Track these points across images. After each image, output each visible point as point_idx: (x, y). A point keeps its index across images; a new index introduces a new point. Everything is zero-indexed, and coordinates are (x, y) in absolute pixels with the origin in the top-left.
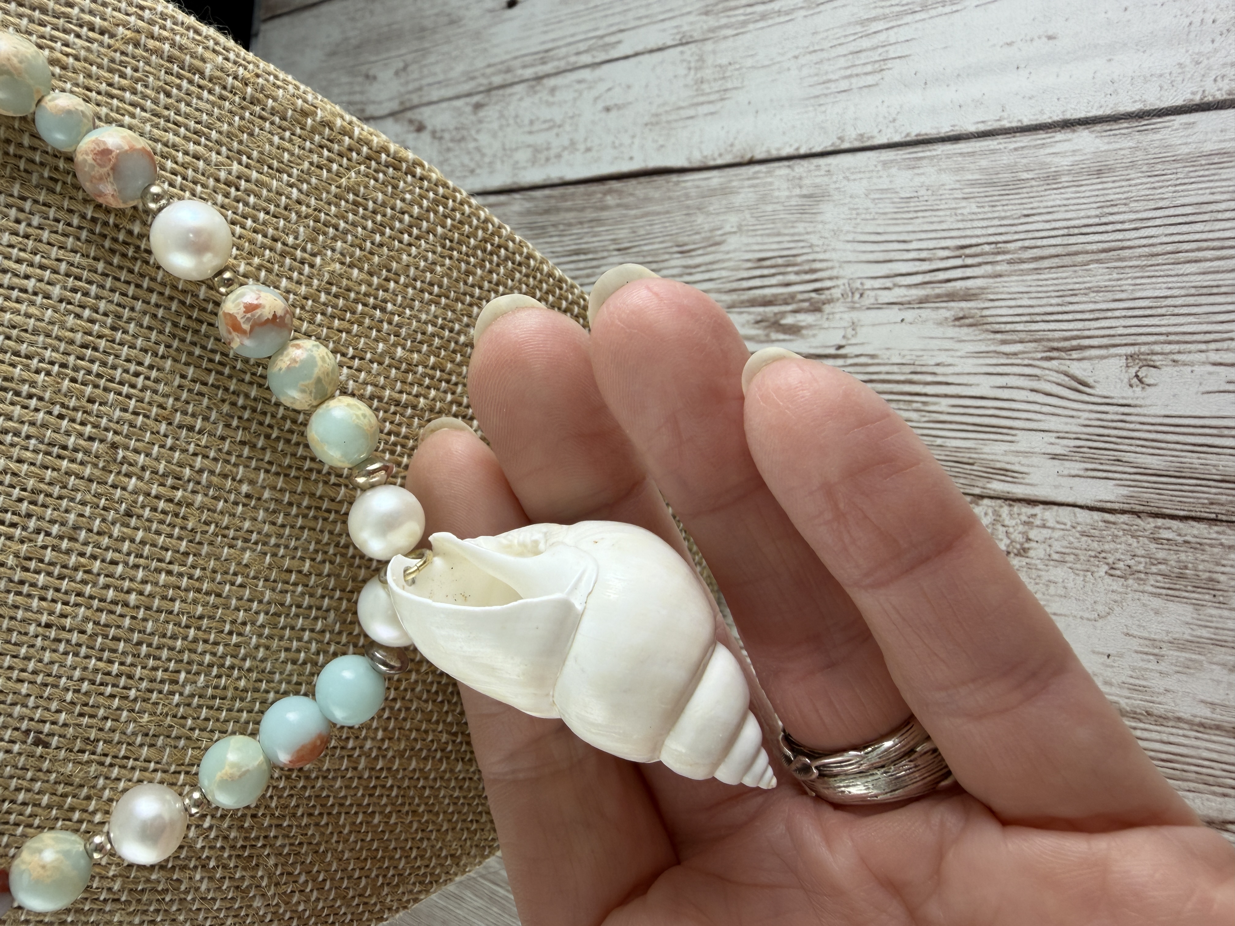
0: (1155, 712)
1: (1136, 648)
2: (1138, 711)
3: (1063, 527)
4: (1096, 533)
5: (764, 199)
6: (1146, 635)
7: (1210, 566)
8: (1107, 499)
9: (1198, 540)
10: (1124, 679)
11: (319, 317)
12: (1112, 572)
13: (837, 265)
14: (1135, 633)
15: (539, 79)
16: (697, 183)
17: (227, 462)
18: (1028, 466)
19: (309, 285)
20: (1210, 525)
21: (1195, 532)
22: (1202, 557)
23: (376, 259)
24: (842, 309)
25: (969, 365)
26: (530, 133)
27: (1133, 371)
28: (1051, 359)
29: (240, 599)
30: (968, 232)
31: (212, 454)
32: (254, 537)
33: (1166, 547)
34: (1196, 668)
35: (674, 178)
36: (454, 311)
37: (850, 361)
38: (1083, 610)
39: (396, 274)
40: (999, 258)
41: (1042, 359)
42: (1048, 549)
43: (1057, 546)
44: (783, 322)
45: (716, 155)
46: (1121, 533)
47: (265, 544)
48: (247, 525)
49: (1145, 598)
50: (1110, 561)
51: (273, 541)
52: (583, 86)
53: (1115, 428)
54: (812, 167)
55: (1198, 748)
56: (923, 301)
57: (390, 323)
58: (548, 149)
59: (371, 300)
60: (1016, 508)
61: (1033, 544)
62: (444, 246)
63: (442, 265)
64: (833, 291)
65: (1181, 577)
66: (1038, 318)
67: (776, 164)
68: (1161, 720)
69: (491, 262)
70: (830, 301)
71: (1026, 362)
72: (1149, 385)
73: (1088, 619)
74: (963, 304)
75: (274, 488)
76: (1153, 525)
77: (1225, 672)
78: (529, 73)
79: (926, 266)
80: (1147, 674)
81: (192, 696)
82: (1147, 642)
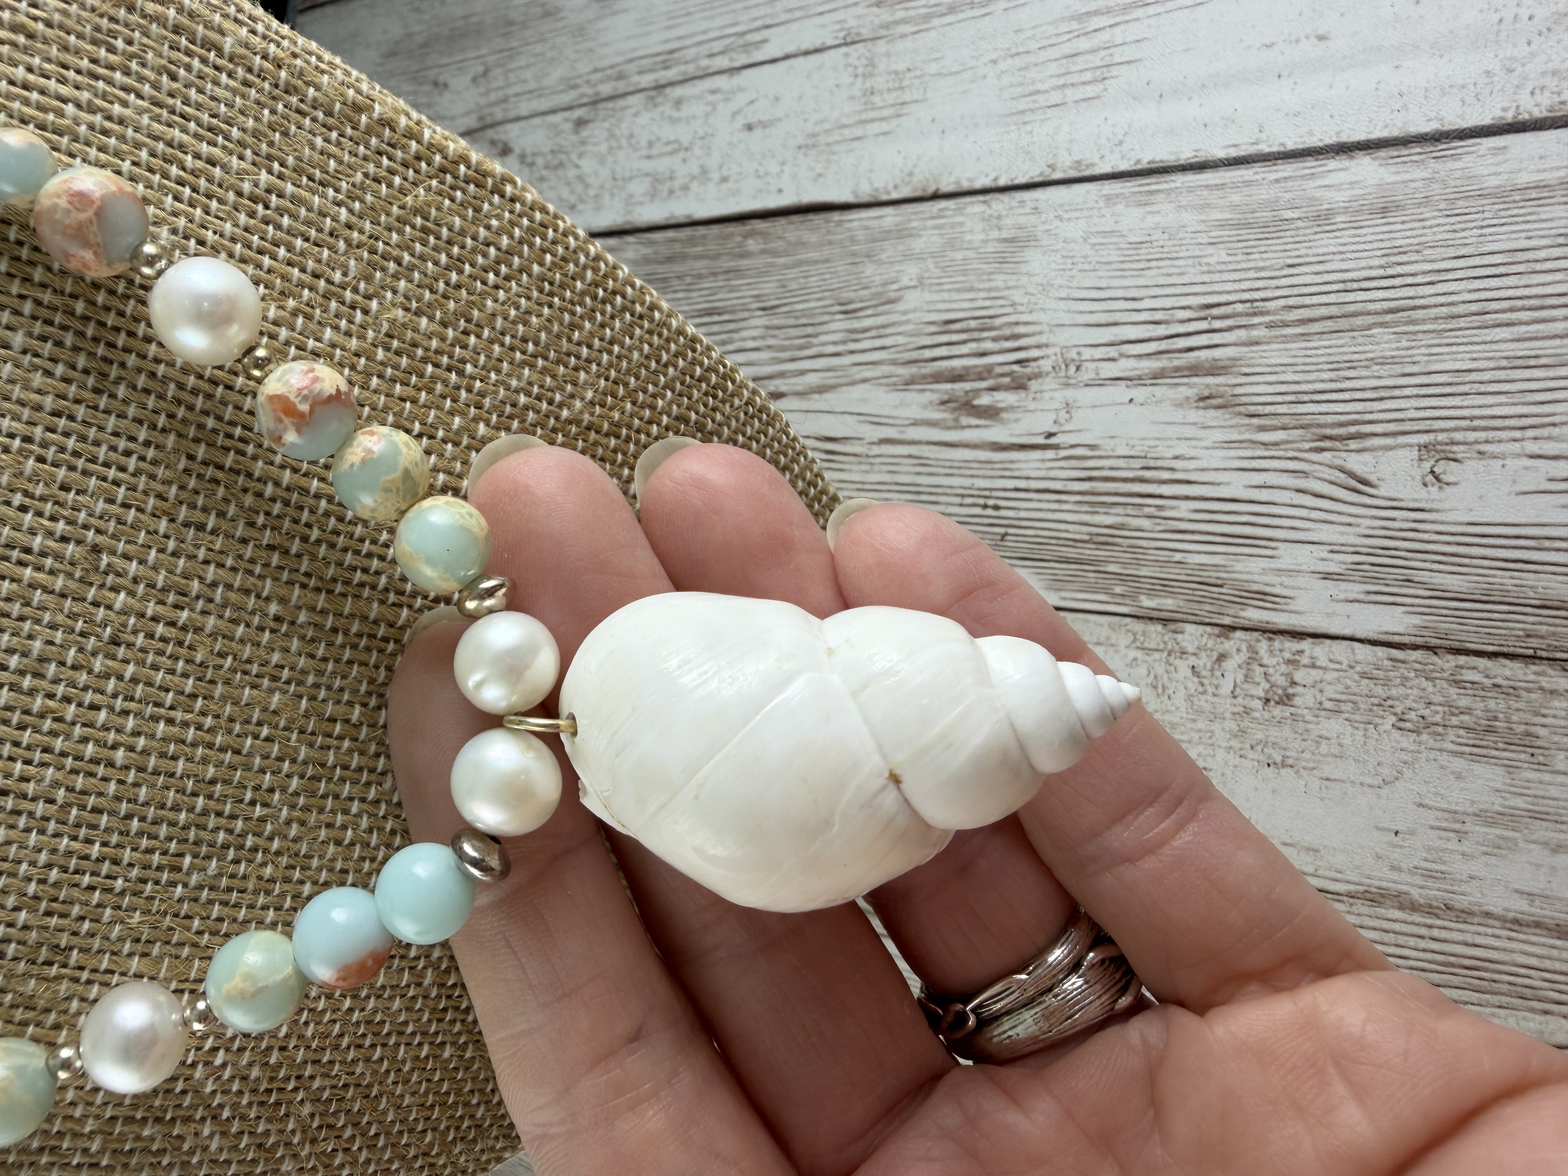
0: (1457, 905)
1: (1432, 823)
2: (1435, 904)
3: (1337, 666)
4: (1381, 674)
5: (952, 244)
6: (1444, 806)
7: (1528, 717)
8: (1395, 630)
9: (1511, 683)
10: (1416, 863)
11: (375, 380)
12: (1402, 724)
13: (1046, 329)
14: (1431, 803)
15: (660, 87)
16: (865, 223)
17: (250, 572)
18: (1293, 588)
19: (362, 337)
20: (1526, 664)
21: (1508, 673)
22: (1517, 705)
23: (452, 305)
24: (1054, 386)
25: (1217, 458)
26: (649, 157)
27: (1427, 465)
28: (1322, 450)
29: (266, 757)
30: (1216, 287)
31: (229, 562)
32: (286, 674)
33: (1470, 692)
34: (1509, 848)
35: (836, 216)
36: (554, 377)
37: (1063, 453)
38: (1363, 774)
39: (478, 325)
40: (1256, 320)
41: (1311, 450)
42: (1319, 696)
43: (1330, 692)
44: (976, 402)
45: (890, 187)
46: (1412, 674)
47: (300, 683)
48: (276, 658)
49: (1444, 758)
50: (1399, 710)
51: (311, 679)
52: (719, 96)
53: (1405, 539)
54: (1014, 203)
55: (1512, 951)
56: (1157, 376)
57: (469, 390)
58: (671, 178)
59: (445, 360)
60: (1278, 642)
61: (1299, 689)
62: (541, 291)
63: (539, 316)
64: (1041, 362)
65: (1489, 730)
66: (1306, 398)
67: (968, 199)
68: (1464, 915)
69: (603, 313)
70: (1038, 376)
71: (1291, 454)
72: (1448, 484)
73: (1370, 786)
74: (1210, 380)
75: (312, 609)
76: (1453, 664)
77: (1547, 853)
78: (647, 80)
79: (1161, 331)
80: (1446, 857)
81: (200, 887)
82: (1446, 815)
